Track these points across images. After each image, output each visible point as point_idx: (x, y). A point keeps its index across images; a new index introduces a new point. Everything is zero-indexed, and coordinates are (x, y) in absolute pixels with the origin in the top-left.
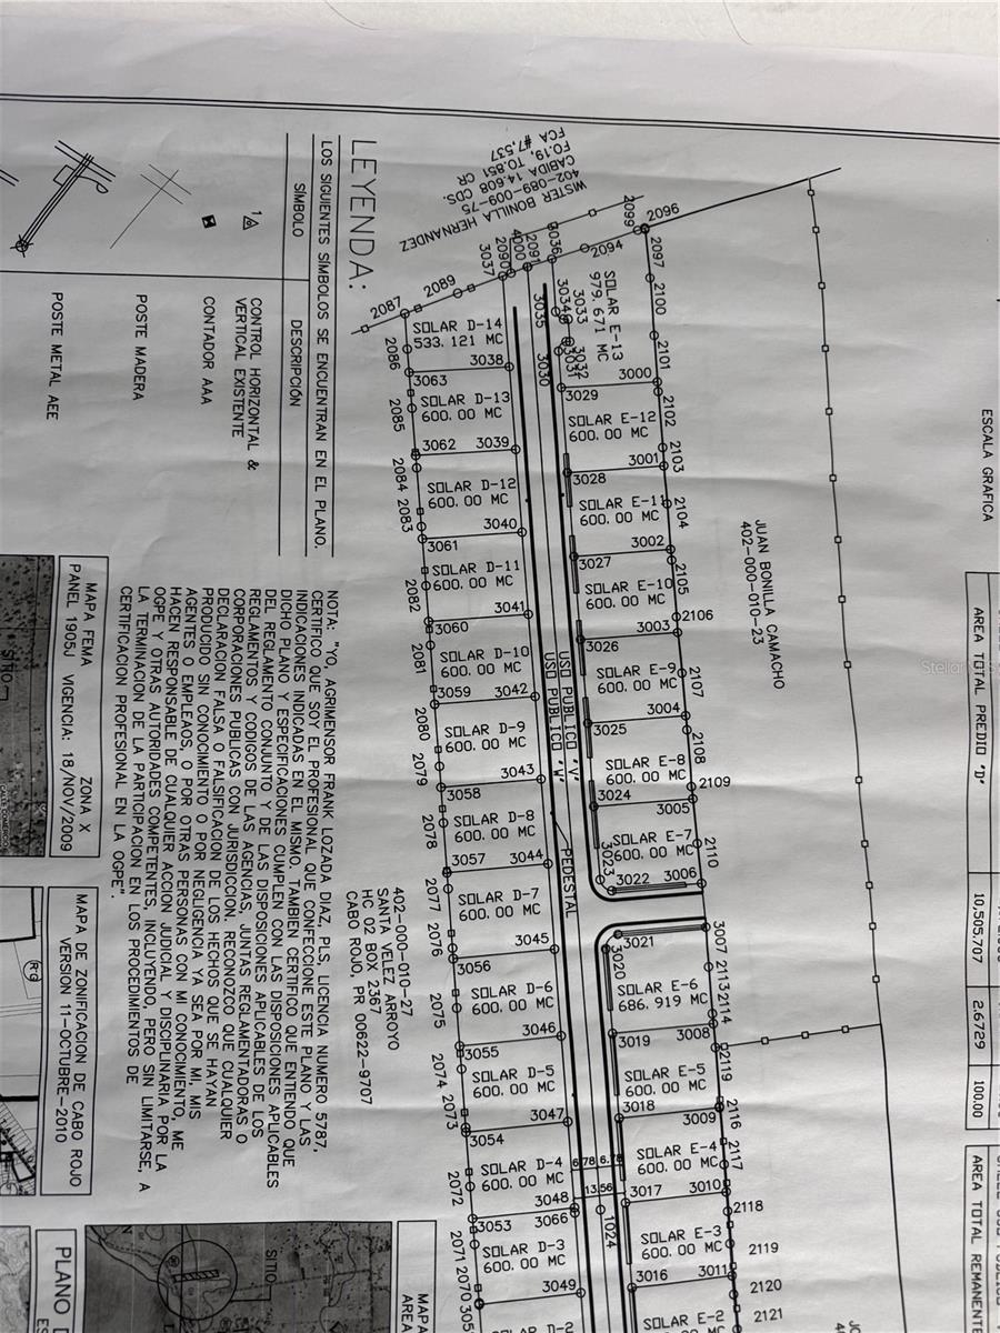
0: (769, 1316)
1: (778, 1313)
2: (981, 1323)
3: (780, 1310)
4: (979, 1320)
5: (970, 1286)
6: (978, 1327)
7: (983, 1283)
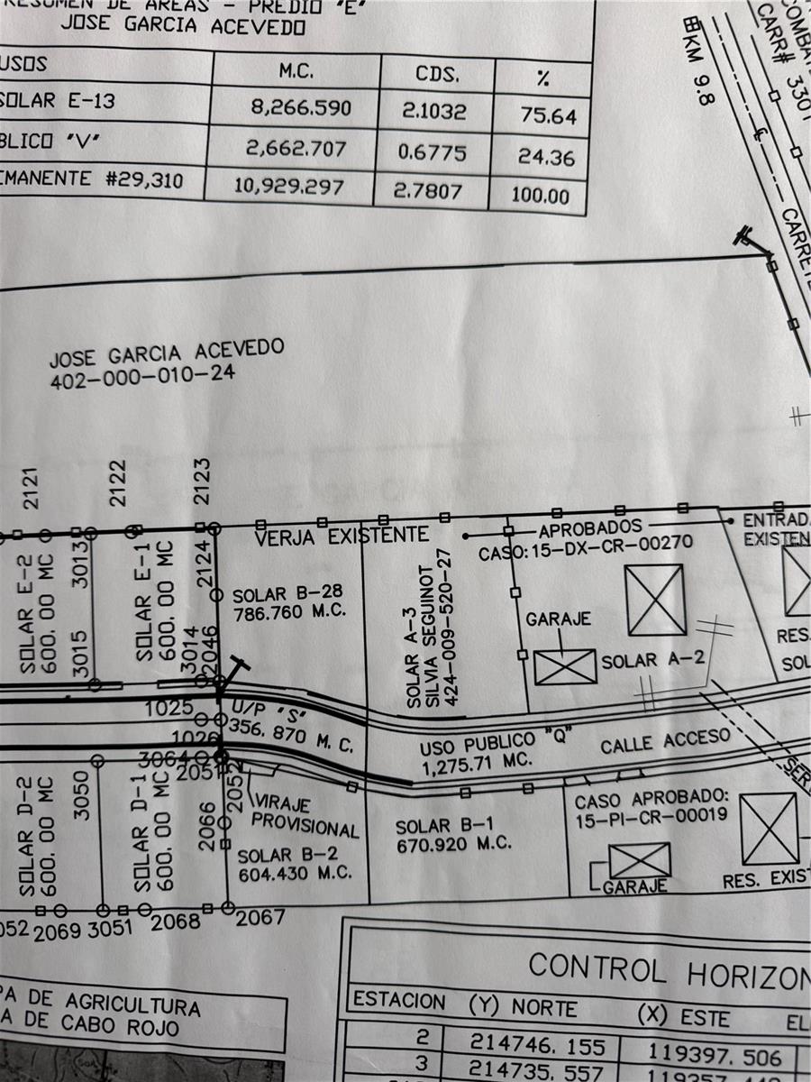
0: (31, 487)
1: (30, 474)
2: (73, 172)
3: (25, 471)
4: (69, 176)
5: (23, 188)
6: (78, 176)
7: (19, 168)
